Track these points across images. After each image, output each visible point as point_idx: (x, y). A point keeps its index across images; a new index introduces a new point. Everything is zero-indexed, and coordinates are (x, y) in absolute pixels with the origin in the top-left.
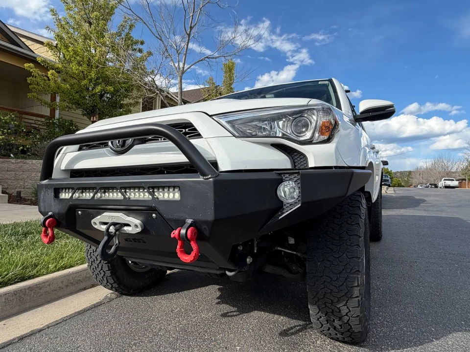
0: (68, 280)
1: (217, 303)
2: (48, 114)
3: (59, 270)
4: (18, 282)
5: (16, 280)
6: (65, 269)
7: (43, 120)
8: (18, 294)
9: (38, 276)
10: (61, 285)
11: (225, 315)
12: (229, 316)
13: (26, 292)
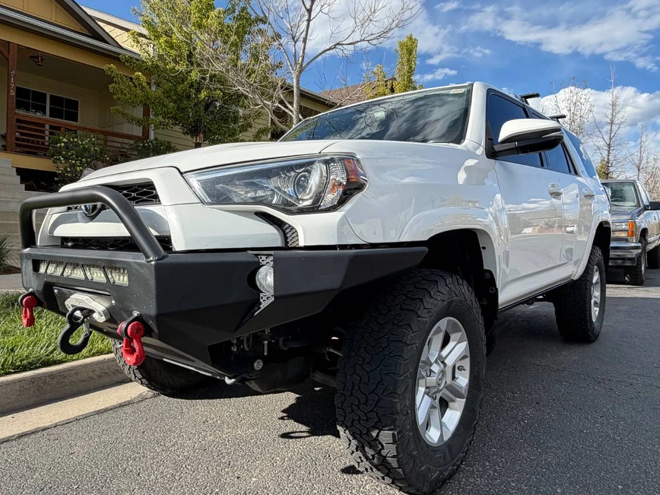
0: (102, 369)
1: (282, 418)
2: (140, 134)
3: (93, 355)
4: (39, 367)
5: (38, 365)
6: (101, 354)
7: (132, 142)
8: (36, 383)
9: (65, 362)
10: (92, 374)
11: (286, 436)
12: (292, 438)
13: (46, 380)
